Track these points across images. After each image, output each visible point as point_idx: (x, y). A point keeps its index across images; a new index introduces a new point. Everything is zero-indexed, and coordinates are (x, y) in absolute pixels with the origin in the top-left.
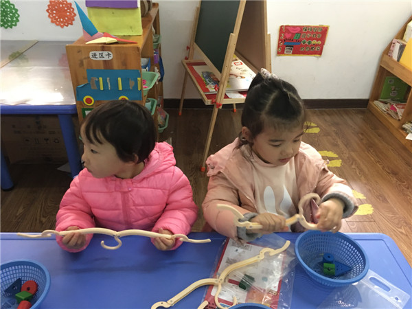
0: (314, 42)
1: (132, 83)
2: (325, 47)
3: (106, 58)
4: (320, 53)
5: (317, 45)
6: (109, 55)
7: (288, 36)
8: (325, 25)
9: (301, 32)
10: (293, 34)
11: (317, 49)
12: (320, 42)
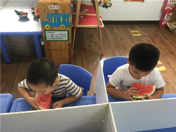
3: (56, 8)
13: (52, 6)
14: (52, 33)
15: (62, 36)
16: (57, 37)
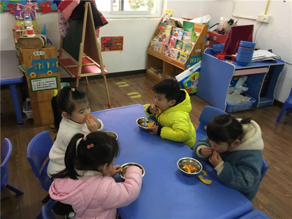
0: (118, 44)
1: (53, 64)
2: (123, 46)
3: (41, 54)
4: (121, 49)
5: (120, 45)
6: (42, 53)
7: (106, 42)
8: (122, 36)
9: (111, 40)
10: (108, 41)
11: (120, 47)
12: (120, 44)
13: (37, 52)
14: (38, 82)
15: (50, 83)
16: (45, 86)
